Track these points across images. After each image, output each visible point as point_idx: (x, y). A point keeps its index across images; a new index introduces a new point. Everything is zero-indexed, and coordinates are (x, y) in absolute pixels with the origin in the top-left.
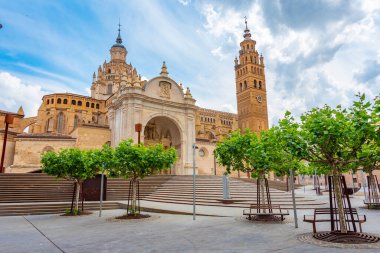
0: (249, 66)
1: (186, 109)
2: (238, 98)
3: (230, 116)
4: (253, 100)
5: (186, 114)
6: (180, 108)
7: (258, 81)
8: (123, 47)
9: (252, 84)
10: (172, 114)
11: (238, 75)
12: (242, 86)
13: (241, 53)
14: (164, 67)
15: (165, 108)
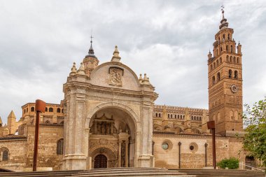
0: (224, 56)
1: (142, 97)
2: (210, 92)
3: (200, 112)
4: (226, 91)
5: (142, 102)
6: (134, 96)
7: (233, 70)
8: (94, 57)
9: (227, 74)
10: (124, 103)
11: (211, 69)
12: (215, 79)
13: (216, 45)
14: (116, 52)
15: (115, 97)
